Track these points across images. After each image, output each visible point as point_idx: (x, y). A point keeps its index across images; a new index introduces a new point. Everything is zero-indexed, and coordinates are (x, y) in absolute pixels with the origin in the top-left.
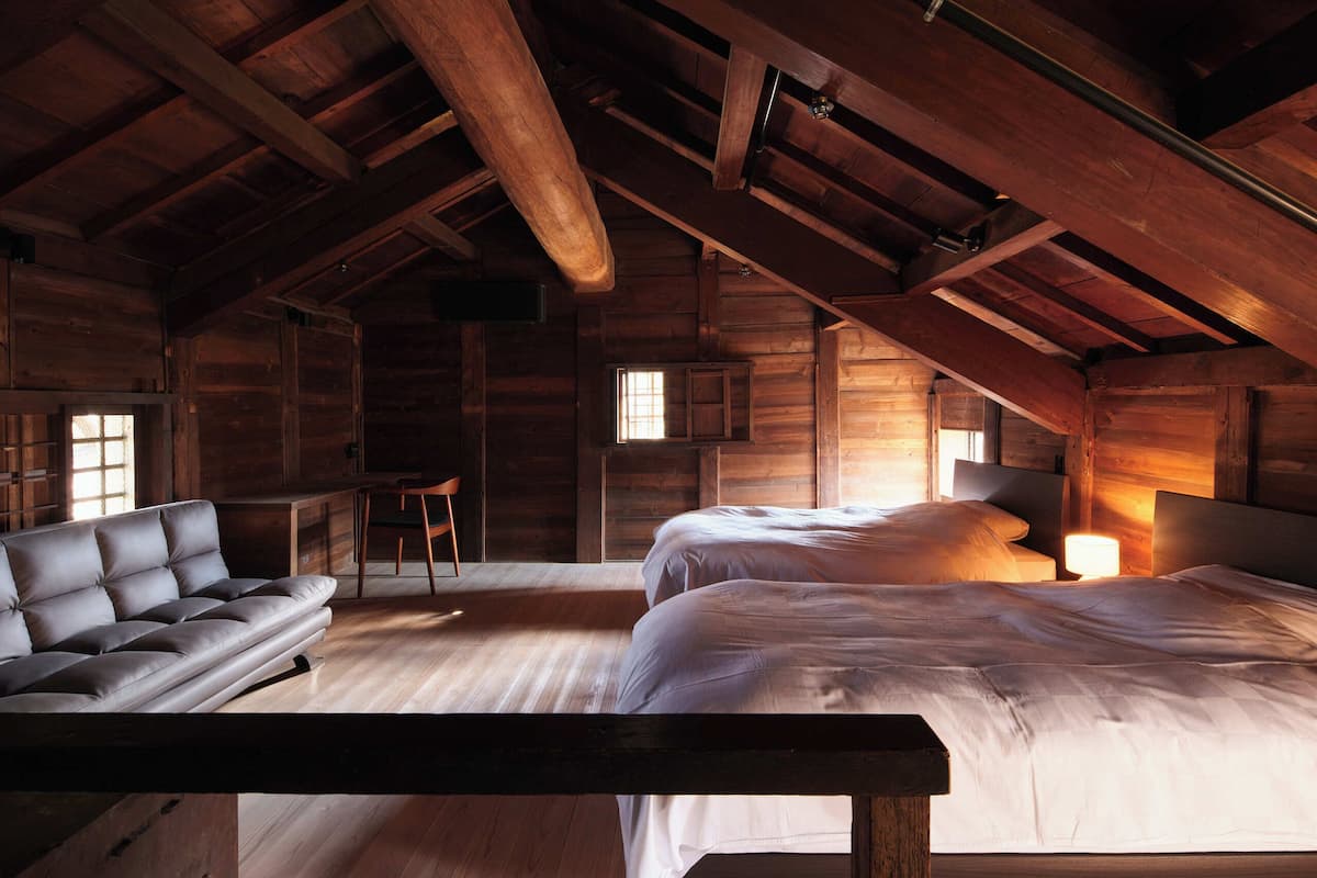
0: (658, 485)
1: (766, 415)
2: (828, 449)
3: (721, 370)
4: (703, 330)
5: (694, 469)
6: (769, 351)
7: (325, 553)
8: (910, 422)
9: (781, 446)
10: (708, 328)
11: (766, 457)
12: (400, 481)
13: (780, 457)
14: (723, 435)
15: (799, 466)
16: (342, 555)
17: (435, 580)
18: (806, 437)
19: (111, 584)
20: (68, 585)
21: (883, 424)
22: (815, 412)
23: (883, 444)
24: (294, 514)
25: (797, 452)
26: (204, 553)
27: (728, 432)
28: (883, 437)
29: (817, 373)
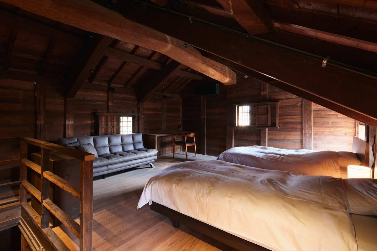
0: (248, 139)
1: (284, 119)
2: (307, 131)
3: (267, 105)
4: (262, 93)
5: (259, 135)
6: (285, 98)
7: (172, 148)
8: (345, 122)
9: (289, 129)
10: (264, 92)
11: (283, 132)
12: (185, 133)
13: (289, 133)
14: (268, 125)
15: (296, 136)
16: (177, 149)
17: (188, 156)
18: (299, 127)
19: (123, 145)
20: (116, 144)
21: (332, 123)
22: (302, 118)
23: (333, 130)
24: (156, 138)
25: (296, 131)
26: (140, 142)
27: (269, 124)
28: (333, 127)
29: (303, 105)
